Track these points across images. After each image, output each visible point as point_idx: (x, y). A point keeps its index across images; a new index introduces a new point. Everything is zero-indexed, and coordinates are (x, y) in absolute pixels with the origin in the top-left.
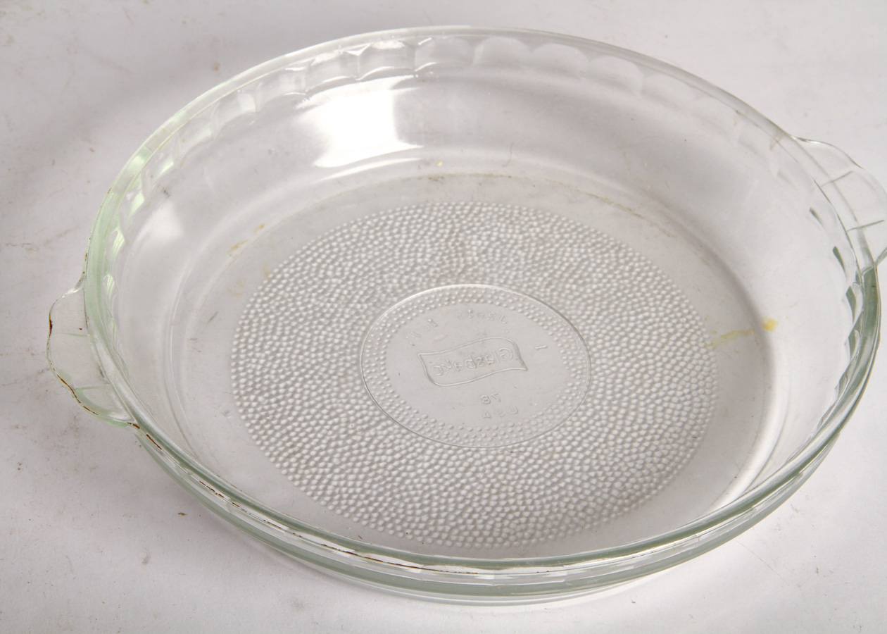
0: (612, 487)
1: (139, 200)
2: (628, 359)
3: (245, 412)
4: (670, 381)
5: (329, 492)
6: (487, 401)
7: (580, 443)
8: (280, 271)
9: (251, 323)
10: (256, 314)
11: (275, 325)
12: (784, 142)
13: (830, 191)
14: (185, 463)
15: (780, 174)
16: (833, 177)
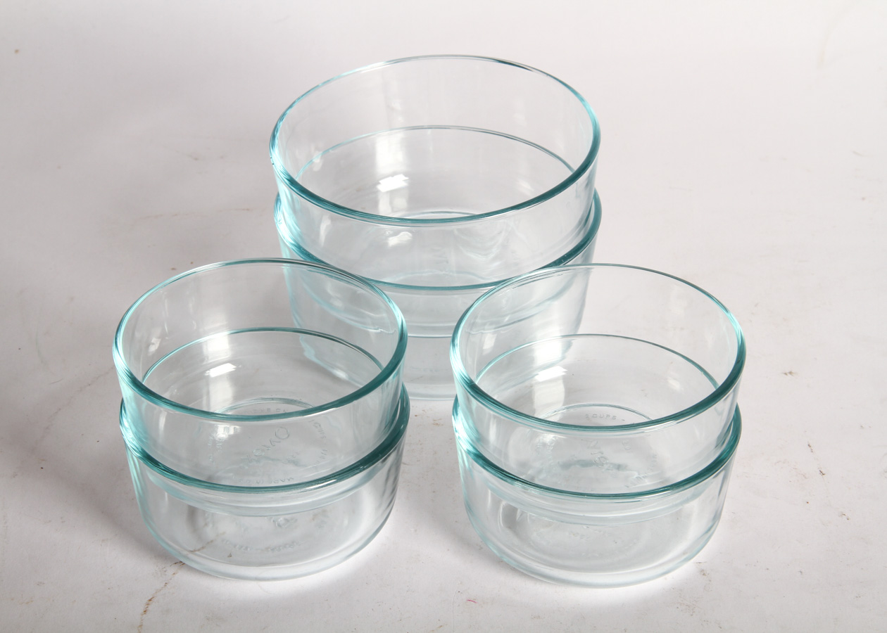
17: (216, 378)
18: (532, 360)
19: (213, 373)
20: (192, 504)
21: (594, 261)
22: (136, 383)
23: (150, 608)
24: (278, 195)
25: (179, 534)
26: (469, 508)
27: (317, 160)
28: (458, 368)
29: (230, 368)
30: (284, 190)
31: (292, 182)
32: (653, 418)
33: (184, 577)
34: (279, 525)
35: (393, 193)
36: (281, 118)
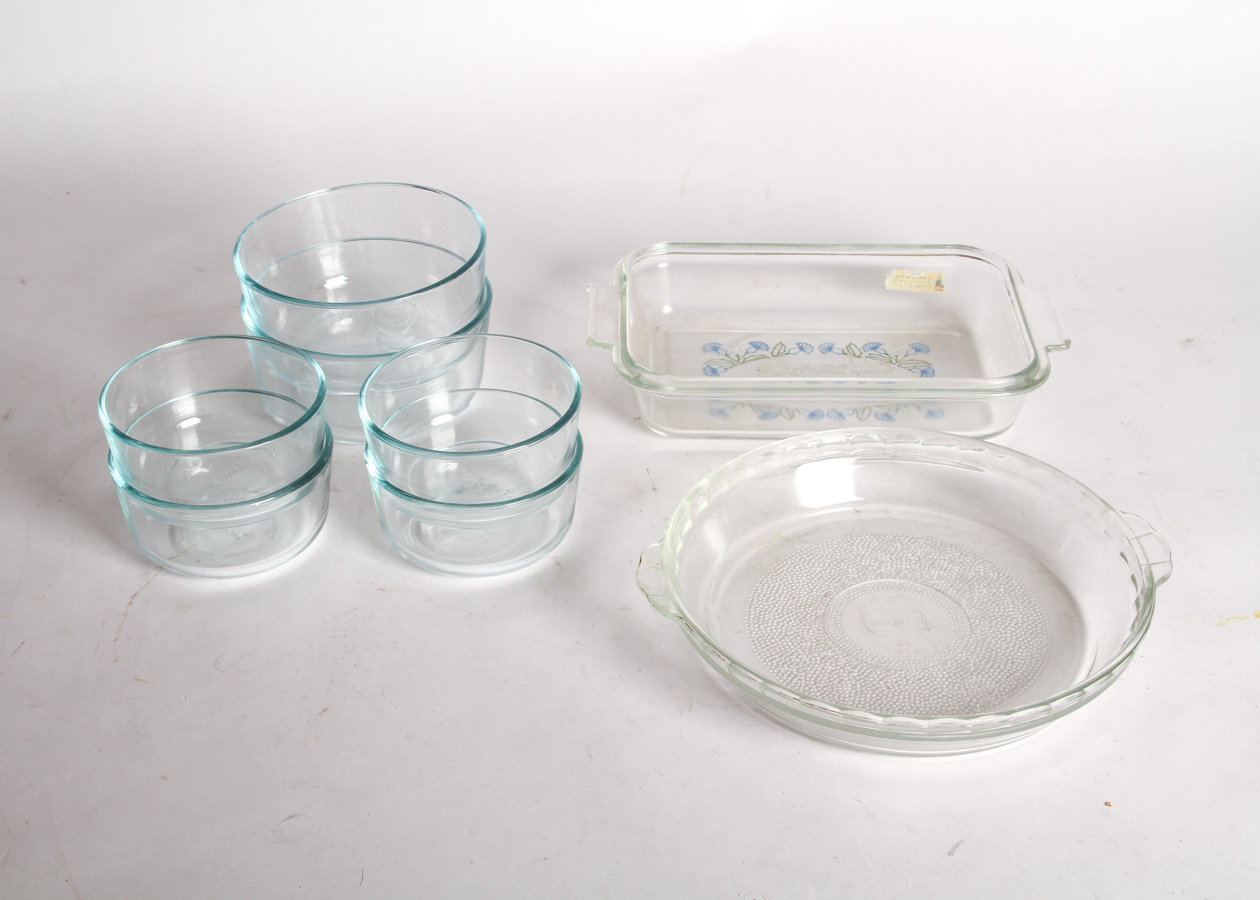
0: (970, 701)
1: (704, 505)
2: (994, 632)
3: (751, 633)
4: (1019, 648)
5: (794, 682)
6: (901, 645)
7: (955, 674)
8: (786, 560)
9: (763, 586)
10: (767, 581)
11: (778, 589)
12: (1111, 513)
13: (1134, 542)
14: (706, 640)
15: (1105, 532)
16: (1137, 535)
17: (185, 429)
18: (428, 411)
19: (184, 425)
20: (172, 524)
21: (489, 332)
22: (116, 431)
23: (134, 601)
24: (243, 296)
25: (161, 546)
26: (383, 525)
27: (274, 268)
28: (365, 417)
29: (196, 421)
30: (247, 291)
31: (249, 279)
32: (511, 444)
33: (163, 578)
34: (239, 539)
35: (337, 291)
36: (244, 232)
